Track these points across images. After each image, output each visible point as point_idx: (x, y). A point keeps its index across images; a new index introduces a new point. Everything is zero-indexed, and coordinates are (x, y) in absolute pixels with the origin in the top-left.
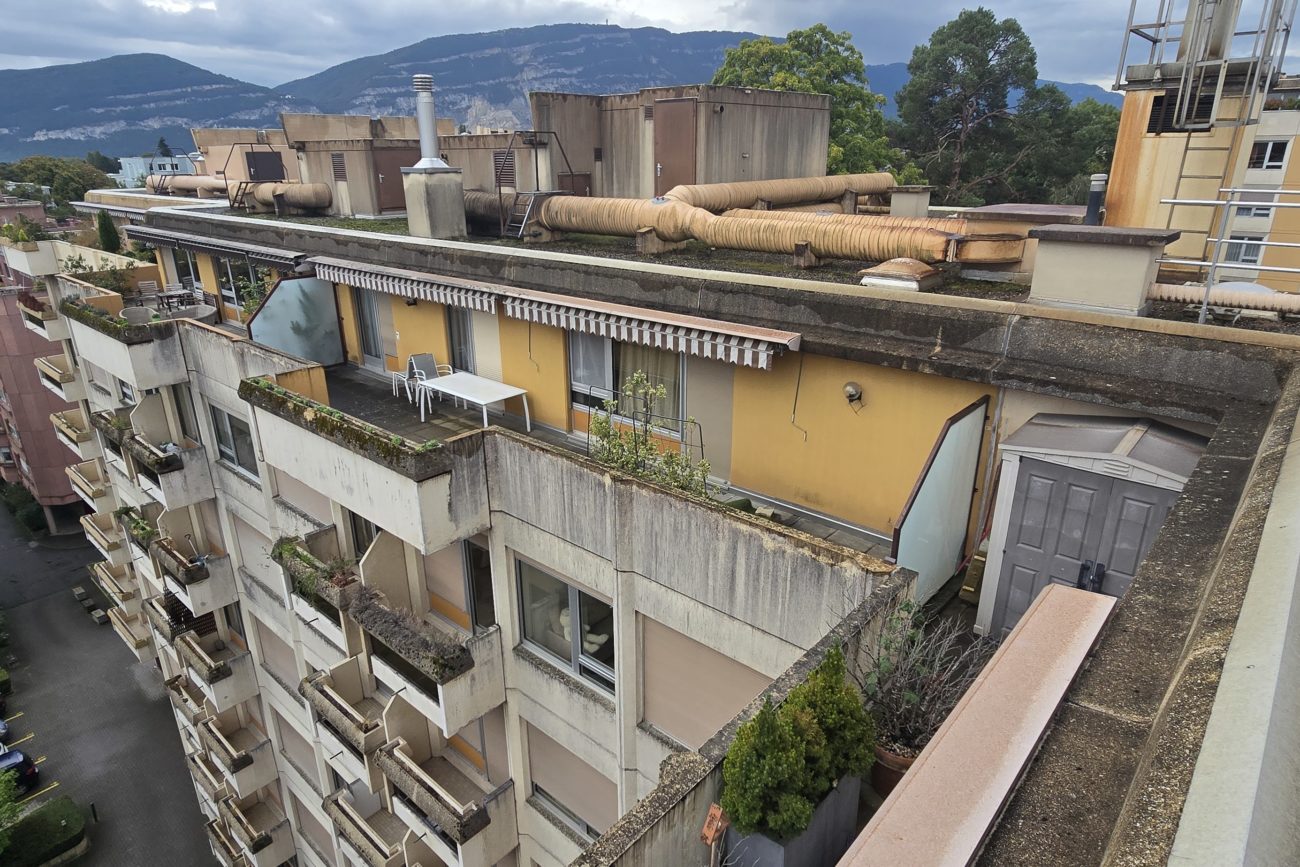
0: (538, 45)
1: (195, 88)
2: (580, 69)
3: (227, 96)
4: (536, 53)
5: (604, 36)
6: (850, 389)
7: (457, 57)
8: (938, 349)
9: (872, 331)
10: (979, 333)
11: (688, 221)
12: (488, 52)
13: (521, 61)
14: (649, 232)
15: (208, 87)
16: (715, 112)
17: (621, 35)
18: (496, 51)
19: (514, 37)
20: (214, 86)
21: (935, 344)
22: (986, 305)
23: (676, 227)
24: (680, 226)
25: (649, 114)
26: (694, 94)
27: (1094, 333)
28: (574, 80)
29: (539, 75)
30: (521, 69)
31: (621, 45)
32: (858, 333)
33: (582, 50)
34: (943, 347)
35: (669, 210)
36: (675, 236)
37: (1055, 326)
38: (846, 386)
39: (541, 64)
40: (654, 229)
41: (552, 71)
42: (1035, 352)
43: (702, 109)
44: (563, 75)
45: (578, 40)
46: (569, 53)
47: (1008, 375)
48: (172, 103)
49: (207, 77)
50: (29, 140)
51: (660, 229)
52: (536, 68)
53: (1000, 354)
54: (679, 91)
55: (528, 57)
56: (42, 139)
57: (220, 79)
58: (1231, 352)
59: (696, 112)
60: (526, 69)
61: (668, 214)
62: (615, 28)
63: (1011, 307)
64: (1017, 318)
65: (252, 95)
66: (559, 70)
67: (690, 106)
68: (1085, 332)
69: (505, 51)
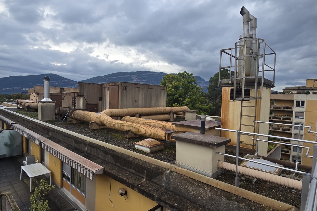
0: (137, 75)
1: (61, 81)
2: (146, 80)
3: (68, 83)
4: (137, 77)
5: (152, 74)
6: (120, 191)
7: (119, 77)
8: (144, 180)
9: (127, 169)
10: (156, 176)
11: (103, 120)
12: (126, 76)
13: (133, 78)
14: (93, 123)
15: (64, 81)
16: (124, 89)
17: (156, 74)
18: (128, 76)
19: (132, 73)
20: (65, 81)
21: (143, 178)
22: (161, 163)
23: (100, 121)
24: (101, 121)
25: (108, 89)
26: (118, 84)
27: (193, 183)
28: (145, 82)
29: (137, 81)
30: (133, 80)
31: (156, 76)
32: (123, 169)
33: (147, 76)
34: (146, 179)
35: (99, 117)
36: (100, 124)
37: (181, 177)
38: (119, 189)
39: (138, 79)
40: (95, 122)
41: (140, 80)
42: (174, 188)
43: (120, 88)
44: (142, 81)
45: (146, 74)
46: (144, 77)
47: (161, 200)
48: (55, 84)
49: (64, 79)
50: (21, 90)
51: (97, 122)
52: (137, 80)
53: (163, 187)
54: (115, 83)
55: (135, 77)
56: (24, 90)
57: (67, 79)
58: (246, 205)
59: (118, 89)
60: (134, 80)
61: (98, 118)
62: (155, 72)
63: (168, 166)
64: (169, 171)
65: (73, 83)
66: (142, 80)
67: (117, 87)
68: (190, 182)
69: (130, 76)
